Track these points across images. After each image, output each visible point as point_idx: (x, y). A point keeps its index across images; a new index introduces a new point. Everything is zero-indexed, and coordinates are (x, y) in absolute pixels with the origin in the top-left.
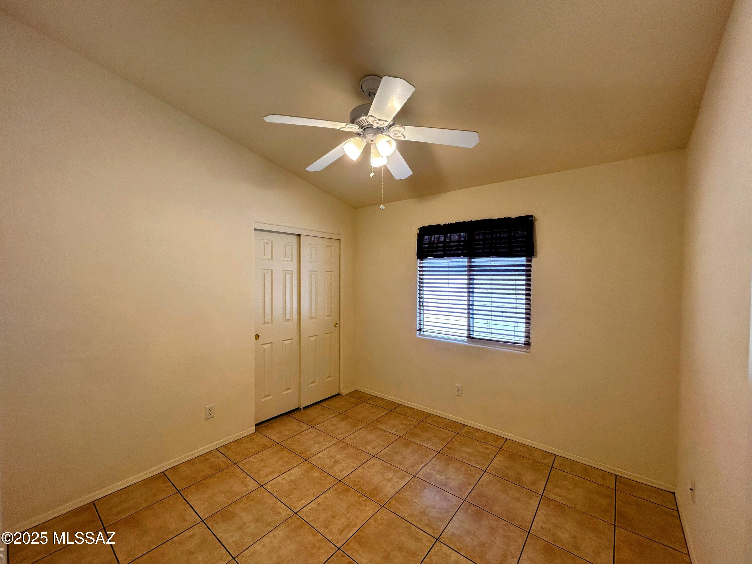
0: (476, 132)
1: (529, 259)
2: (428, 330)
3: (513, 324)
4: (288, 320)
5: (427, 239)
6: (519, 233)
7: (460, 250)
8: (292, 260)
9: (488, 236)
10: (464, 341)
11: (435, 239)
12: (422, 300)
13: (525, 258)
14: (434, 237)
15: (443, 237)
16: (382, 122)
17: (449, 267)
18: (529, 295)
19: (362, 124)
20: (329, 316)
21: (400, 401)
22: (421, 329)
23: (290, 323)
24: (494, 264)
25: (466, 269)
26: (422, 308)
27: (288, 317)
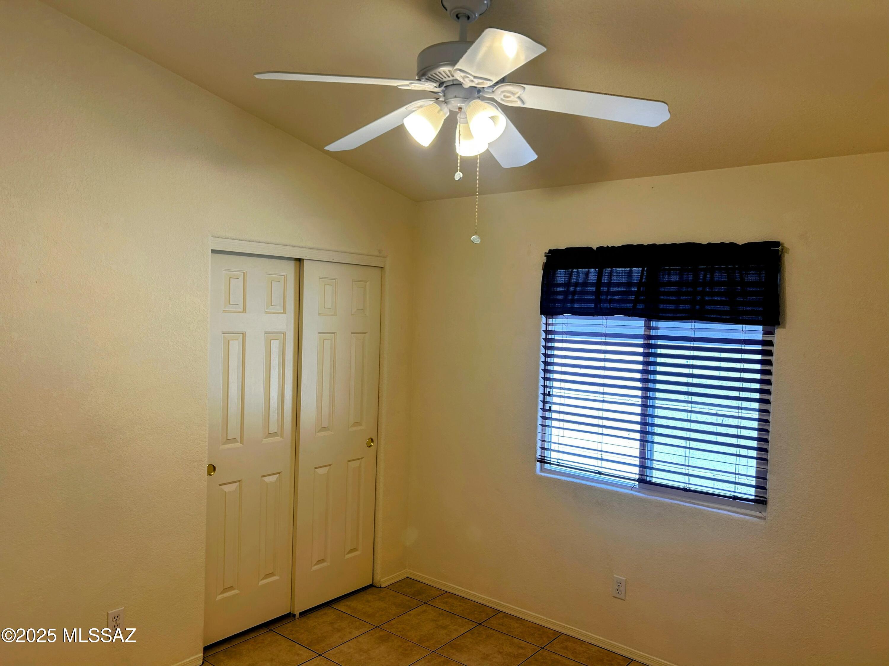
0: (663, 104)
1: (769, 328)
2: (559, 461)
3: (733, 459)
4: (275, 434)
5: (561, 276)
6: (751, 277)
7: (629, 301)
8: (284, 312)
9: (689, 277)
10: (632, 488)
11: (578, 276)
12: (548, 399)
13: (760, 328)
14: (578, 272)
15: (595, 274)
16: (481, 81)
17: (606, 335)
18: (768, 402)
19: (442, 79)
20: (356, 424)
21: (498, 604)
22: (545, 458)
23: (278, 439)
24: (698, 334)
25: (641, 342)
26: (548, 414)
27: (273, 428)
